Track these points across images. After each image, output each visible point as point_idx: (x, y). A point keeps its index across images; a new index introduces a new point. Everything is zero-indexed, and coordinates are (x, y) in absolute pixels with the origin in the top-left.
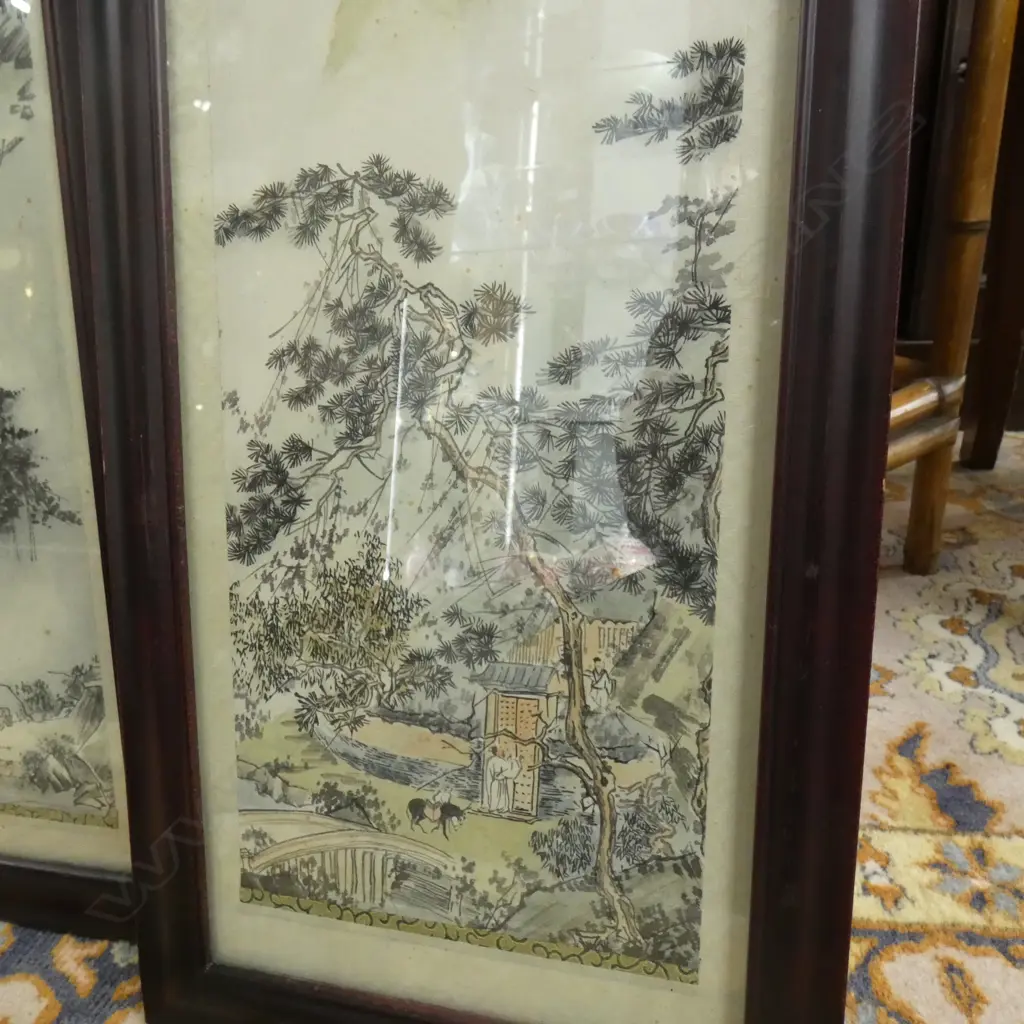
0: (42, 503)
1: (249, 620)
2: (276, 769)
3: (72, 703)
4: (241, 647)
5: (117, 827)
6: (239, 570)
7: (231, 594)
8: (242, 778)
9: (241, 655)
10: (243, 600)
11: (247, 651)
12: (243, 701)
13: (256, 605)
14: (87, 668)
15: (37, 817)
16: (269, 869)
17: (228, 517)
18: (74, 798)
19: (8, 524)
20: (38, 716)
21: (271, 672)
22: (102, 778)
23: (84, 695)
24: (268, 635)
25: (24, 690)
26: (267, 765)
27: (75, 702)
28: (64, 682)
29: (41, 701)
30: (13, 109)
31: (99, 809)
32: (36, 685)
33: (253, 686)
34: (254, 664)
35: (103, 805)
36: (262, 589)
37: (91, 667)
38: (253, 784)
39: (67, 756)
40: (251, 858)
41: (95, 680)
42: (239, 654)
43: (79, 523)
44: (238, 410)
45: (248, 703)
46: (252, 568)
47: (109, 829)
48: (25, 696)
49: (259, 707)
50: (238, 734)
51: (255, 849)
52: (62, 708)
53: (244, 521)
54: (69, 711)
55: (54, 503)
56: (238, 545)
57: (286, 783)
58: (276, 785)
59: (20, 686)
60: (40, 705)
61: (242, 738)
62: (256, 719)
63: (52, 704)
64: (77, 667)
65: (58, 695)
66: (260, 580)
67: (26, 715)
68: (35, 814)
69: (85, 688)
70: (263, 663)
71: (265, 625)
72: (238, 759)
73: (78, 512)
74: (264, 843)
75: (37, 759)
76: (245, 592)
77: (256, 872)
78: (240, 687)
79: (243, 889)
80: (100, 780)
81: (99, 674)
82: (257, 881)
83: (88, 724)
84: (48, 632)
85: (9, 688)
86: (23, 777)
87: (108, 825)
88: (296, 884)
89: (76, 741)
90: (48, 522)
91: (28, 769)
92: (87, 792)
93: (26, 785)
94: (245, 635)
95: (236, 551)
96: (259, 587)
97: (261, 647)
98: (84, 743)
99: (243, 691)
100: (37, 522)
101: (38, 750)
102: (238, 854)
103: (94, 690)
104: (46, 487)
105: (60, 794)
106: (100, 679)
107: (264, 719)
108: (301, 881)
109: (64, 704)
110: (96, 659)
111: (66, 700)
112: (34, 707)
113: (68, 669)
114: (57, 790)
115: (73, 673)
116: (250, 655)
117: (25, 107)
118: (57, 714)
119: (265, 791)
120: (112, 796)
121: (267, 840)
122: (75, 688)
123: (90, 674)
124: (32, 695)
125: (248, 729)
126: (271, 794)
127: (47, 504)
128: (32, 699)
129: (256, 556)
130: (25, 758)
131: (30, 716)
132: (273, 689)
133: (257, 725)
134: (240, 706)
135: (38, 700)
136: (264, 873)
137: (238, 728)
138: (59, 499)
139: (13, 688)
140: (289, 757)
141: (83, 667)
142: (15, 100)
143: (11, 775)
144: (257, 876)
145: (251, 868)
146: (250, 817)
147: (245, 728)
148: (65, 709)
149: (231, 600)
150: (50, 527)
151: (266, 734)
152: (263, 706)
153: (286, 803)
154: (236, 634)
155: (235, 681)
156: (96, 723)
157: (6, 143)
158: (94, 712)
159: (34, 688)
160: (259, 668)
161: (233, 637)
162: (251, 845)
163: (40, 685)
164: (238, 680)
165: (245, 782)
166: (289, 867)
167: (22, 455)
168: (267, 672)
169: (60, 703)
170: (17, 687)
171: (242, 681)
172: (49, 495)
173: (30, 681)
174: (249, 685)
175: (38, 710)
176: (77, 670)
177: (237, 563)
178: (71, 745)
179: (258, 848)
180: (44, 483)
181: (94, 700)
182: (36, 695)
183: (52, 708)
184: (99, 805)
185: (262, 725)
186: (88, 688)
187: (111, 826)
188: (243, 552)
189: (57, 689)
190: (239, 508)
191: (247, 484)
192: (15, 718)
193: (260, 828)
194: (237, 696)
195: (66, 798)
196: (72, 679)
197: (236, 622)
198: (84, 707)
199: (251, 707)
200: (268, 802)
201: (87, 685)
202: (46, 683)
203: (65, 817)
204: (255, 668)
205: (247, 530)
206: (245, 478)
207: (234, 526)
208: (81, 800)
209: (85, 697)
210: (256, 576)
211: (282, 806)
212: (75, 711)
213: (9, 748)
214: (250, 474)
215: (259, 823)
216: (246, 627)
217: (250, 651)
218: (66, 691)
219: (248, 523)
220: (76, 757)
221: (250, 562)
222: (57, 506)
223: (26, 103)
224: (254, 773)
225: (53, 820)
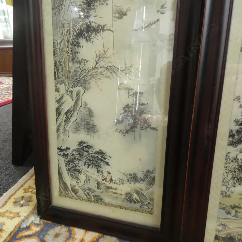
0: (145, 124)
1: (232, 164)
2: (233, 207)
3: (145, 180)
4: (227, 171)
5: (153, 214)
6: (231, 149)
7: (227, 156)
8: (220, 209)
9: (227, 174)
10: (231, 157)
11: (229, 173)
12: (225, 187)
13: (236, 159)
14: (151, 170)
15: (127, 210)
16: (225, 235)
17: (230, 133)
18: (140, 206)
19: (133, 129)
20: (132, 183)
21: (238, 179)
22: (151, 201)
23: (149, 178)
24: (238, 168)
25: (129, 175)
26: (231, 206)
27: (146, 179)
28: (143, 174)
29: (134, 179)
30: (158, 11)
31: (148, 209)
32: (134, 174)
33: (230, 183)
34: (231, 176)
35: (149, 208)
36: (239, 155)
37: (153, 170)
38: (224, 211)
39: (140, 194)
40: (219, 231)
41: (153, 174)
42: (226, 173)
43: (157, 130)
44: (240, 102)
45: (227, 187)
46: (236, 149)
47: (150, 215)
48: (129, 177)
49: (231, 189)
50: (221, 196)
51: (222, 229)
52: (141, 181)
53: (236, 134)
54: (143, 182)
55: (149, 124)
56: (232, 142)
57: (237, 211)
58: (233, 212)
59: (128, 174)
60: (134, 180)
61: (223, 197)
62: (229, 192)
63: (138, 179)
64: (148, 170)
65: (140, 177)
66: (238, 152)
67: (129, 181)
68: (127, 209)
69: (150, 176)
70: (235, 176)
71: (238, 165)
72: (220, 203)
73: (157, 127)
74: (225, 228)
75: (130, 194)
76: (232, 155)
77: (220, 236)
78: (224, 182)
79: (215, 240)
80: (150, 201)
81: (155, 172)
82: (221, 238)
83: (149, 186)
84: (140, 160)
85: (125, 174)
86: (125, 198)
87: (150, 214)
88: (235, 241)
89: (144, 190)
90: (146, 130)
91: (127, 196)
92: (145, 204)
93: (125, 200)
94: (230, 168)
95: (231, 143)
96: (238, 154)
97: (235, 172)
98: (146, 191)
99: (225, 184)
100: (143, 129)
101: (131, 192)
102: (215, 230)
103: (153, 177)
104: (148, 120)
105: (136, 204)
106: (155, 174)
107: (232, 192)
108: (237, 240)
109: (142, 180)
110: (155, 168)
111: (143, 179)
112: (132, 180)
113: (145, 170)
114: (135, 203)
115: (146, 172)
116: (230, 174)
117: (162, 11)
118: (139, 182)
119: (229, 213)
120: (153, 206)
121: (226, 227)
122: (146, 176)
123: (152, 172)
124: (132, 177)
125: (225, 195)
126: (231, 214)
127: (147, 125)
128: (131, 178)
129: (238, 145)
130: (126, 193)
131: (130, 182)
132: (237, 184)
133: (229, 194)
134: (224, 188)
135: (134, 178)
136: (224, 236)
137: (222, 194)
138: (151, 123)
139: (126, 175)
140: (239, 204)
141: (150, 170)
142: (159, 8)
143: (121, 198)
144: (221, 237)
145: (219, 234)
146: (221, 220)
147: (224, 194)
148: (142, 181)
149: (226, 157)
150: (147, 131)
151: (232, 197)
152: (233, 189)
153: (236, 217)
154: (226, 167)
155: (223, 181)
156: (152, 186)
157: (154, 21)
158: (152, 183)
159: (132, 175)
160: (233, 178)
161: (225, 168)
162: (220, 228)
163: (135, 174)
164: (225, 181)
165: (221, 210)
166: (233, 236)
167: (141, 110)
168: (236, 179)
169: (141, 180)
170: (127, 174)
171: (226, 181)
172: (148, 122)
173: (132, 173)
174: (228, 182)
175: (133, 181)
176: (148, 171)
177: (231, 147)
178: (142, 191)
179: (223, 229)
180: (147, 119)
181: (152, 179)
182: (133, 177)
183: (137, 181)
184: (148, 208)
185: (231, 194)
186: (151, 176)
187: (151, 214)
188: (233, 144)
189: (140, 175)
190: (235, 131)
191: (239, 124)
192: (125, 182)
193: (225, 223)
194: (223, 185)
195: (138, 206)
196: (146, 173)
197: (227, 164)
198: (148, 181)
199: (228, 189)
200: (229, 216)
201: (150, 175)
202: (137, 174)
203: (136, 210)
204: (232, 178)
205: (236, 137)
206: (238, 122)
207: (231, 135)
208: (142, 206)
209: (149, 179)
210: (237, 151)
211: (235, 218)
212: (145, 182)
213: (121, 190)
214: (241, 121)
215: (224, 222)
216: (231, 166)
217: (231, 173)
218: (143, 176)
219: (237, 135)
220: (143, 194)
221: (236, 147)
222: (150, 125)
223: (163, 9)
224: (225, 208)
225: (132, 211)
